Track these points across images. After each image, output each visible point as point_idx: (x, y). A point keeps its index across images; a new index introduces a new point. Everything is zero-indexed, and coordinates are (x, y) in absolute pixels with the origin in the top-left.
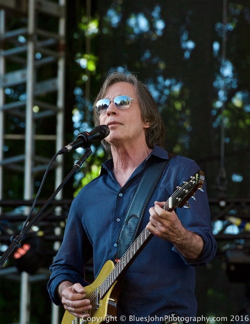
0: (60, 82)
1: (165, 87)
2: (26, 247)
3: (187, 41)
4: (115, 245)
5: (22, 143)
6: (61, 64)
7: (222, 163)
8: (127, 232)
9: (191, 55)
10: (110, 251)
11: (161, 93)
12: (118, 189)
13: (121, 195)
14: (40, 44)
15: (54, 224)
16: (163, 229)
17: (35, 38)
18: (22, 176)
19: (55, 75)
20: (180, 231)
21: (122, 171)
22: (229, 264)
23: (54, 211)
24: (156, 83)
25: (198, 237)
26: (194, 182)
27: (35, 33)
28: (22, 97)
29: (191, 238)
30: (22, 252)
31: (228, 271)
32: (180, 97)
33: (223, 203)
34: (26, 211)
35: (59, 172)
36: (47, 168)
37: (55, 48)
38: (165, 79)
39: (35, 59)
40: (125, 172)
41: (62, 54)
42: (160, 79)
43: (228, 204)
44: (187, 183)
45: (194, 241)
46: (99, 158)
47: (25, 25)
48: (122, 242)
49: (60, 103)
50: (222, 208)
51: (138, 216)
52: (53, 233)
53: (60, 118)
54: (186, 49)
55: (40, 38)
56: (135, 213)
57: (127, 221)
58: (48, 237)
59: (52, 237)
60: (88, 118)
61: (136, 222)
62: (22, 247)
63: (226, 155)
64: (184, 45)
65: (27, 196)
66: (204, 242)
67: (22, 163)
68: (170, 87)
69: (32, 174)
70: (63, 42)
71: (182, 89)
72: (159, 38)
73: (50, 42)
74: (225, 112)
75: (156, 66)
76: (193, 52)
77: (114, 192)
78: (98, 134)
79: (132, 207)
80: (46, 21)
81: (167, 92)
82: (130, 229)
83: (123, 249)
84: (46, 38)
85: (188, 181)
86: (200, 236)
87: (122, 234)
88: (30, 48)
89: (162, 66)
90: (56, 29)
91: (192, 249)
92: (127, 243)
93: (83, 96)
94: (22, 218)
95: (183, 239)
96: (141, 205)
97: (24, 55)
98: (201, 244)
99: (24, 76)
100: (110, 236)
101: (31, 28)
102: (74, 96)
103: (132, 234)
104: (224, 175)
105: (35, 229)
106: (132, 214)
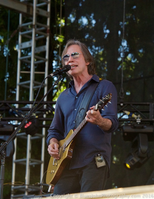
0: (47, 47)
1: (96, 51)
2: (30, 123)
3: (106, 29)
4: (74, 122)
5: (29, 75)
6: (48, 39)
7: (122, 86)
8: (80, 116)
9: (108, 36)
10: (72, 125)
11: (94, 53)
12: (76, 95)
13: (77, 97)
14: (38, 29)
15: (44, 113)
16: (94, 119)
17: (36, 26)
18: (28, 90)
19: (45, 44)
20: (101, 120)
21: (78, 86)
22: (124, 133)
23: (43, 107)
24: (91, 48)
25: (109, 120)
26: (107, 98)
27: (36, 24)
28: (29, 54)
29: (106, 122)
30: (28, 125)
31: (124, 136)
32: (103, 55)
33: (122, 104)
34: (30, 106)
35: (46, 89)
36: (40, 87)
37: (45, 31)
38: (96, 47)
39: (35, 36)
40: (79, 87)
41: (48, 34)
42: (93, 47)
43: (124, 105)
44: (104, 98)
45: (108, 123)
46: (64, 83)
47: (32, 21)
48: (77, 121)
49: (47, 57)
50: (122, 107)
51: (85, 108)
52: (43, 117)
53: (47, 64)
54: (106, 33)
55: (38, 27)
56: (84, 107)
57: (80, 111)
58: (40, 119)
59: (42, 119)
60: (60, 64)
61: (84, 112)
62: (28, 123)
63: (124, 82)
64: (105, 31)
65: (31, 99)
66: (112, 123)
67: (29, 84)
68: (98, 51)
69: (33, 89)
70: (49, 29)
71: (103, 52)
72: (93, 28)
73: (43, 28)
74: (124, 63)
75: (92, 41)
76: (109, 34)
77: (74, 96)
78: (66, 69)
79: (82, 104)
80: (41, 19)
81: (96, 53)
82: (81, 115)
83: (78, 124)
84: (41, 27)
85: (105, 98)
86: (111, 120)
87: (78, 117)
88: (33, 31)
89: (94, 40)
90: (45, 23)
91: (107, 127)
92: (80, 122)
93: (58, 54)
94: (28, 110)
95: (103, 123)
96: (87, 104)
97: (31, 34)
98: (111, 124)
99: (30, 44)
100: (72, 118)
101: (34, 22)
102: (53, 54)
103: (82, 117)
104: (123, 91)
105: (34, 114)
106: (82, 108)
